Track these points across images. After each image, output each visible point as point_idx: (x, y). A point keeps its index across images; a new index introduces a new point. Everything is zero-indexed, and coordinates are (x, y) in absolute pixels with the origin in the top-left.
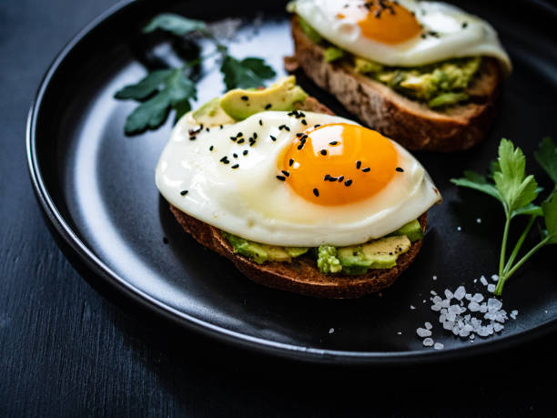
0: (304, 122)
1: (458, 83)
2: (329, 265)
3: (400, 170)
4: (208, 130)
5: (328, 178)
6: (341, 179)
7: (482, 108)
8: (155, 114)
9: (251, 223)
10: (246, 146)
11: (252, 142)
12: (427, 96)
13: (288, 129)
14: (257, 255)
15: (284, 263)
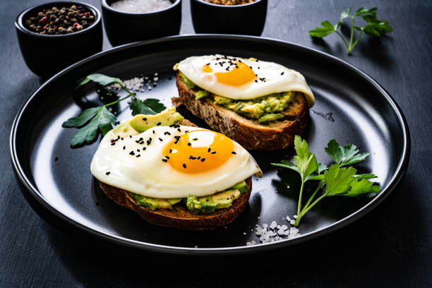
0: (179, 130)
1: (277, 108)
2: (194, 204)
3: (234, 153)
4: (122, 139)
5: (192, 158)
6: (199, 158)
7: (292, 122)
8: (90, 133)
9: (148, 187)
10: (145, 145)
11: (149, 143)
12: (257, 117)
13: (169, 134)
14: (151, 205)
15: (168, 209)
